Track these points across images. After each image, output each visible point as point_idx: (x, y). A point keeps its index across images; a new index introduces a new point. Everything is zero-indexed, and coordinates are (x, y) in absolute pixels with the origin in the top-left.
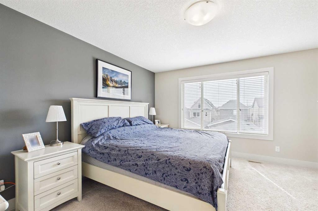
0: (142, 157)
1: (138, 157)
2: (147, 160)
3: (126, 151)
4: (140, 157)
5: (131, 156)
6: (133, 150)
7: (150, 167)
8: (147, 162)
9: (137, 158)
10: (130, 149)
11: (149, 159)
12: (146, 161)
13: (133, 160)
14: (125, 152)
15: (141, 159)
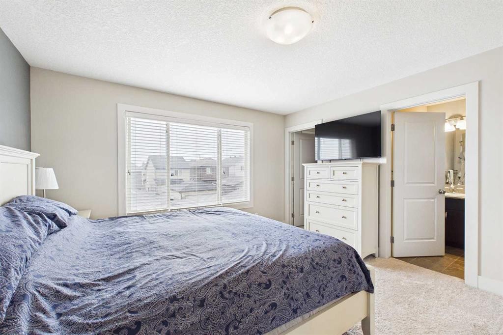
0: (273, 283)
1: (264, 288)
2: (284, 282)
3: (225, 293)
4: (268, 286)
5: (249, 296)
6: (238, 280)
7: (297, 293)
8: (288, 285)
9: (264, 291)
10: (229, 283)
11: (287, 277)
12: (285, 287)
13: (258, 303)
14: (222, 296)
15: (272, 287)
